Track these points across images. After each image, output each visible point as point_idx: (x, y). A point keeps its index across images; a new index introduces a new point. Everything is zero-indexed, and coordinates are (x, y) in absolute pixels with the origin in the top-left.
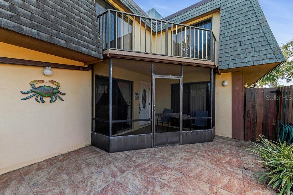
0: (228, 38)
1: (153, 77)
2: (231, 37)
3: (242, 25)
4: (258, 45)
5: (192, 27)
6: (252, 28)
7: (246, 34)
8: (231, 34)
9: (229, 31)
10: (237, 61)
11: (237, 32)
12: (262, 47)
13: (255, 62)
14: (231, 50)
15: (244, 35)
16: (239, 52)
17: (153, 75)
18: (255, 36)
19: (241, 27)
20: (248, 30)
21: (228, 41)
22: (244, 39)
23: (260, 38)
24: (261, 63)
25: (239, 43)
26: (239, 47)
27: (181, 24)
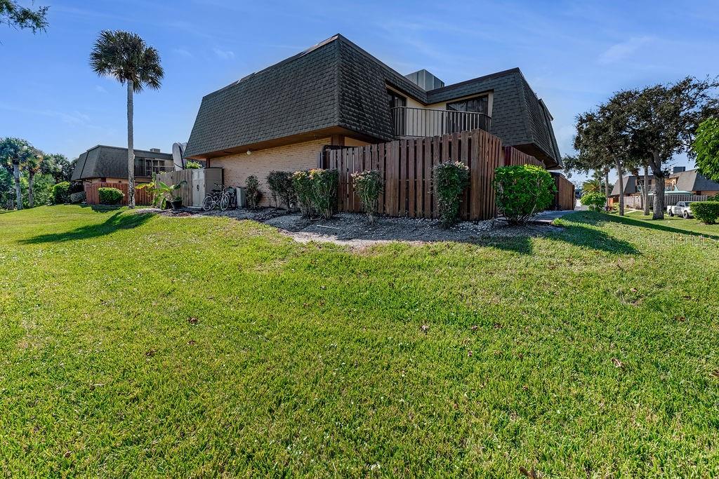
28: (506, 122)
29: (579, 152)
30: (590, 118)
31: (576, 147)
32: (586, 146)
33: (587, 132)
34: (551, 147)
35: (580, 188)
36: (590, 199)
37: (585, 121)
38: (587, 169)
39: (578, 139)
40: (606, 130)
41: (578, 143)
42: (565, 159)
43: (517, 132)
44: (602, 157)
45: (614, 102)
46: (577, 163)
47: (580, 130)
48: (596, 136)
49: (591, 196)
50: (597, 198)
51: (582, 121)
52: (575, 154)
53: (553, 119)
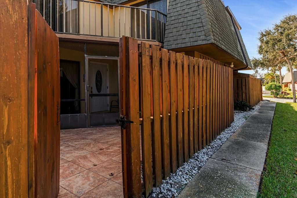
0: (173, 18)
1: (86, 57)
2: (176, 18)
3: (186, 6)
4: (196, 26)
5: (132, 7)
6: (193, 9)
7: (188, 15)
8: (176, 14)
9: (175, 10)
10: (179, 41)
11: (180, 12)
12: (198, 28)
13: (192, 43)
14: (175, 30)
15: (186, 15)
16: (180, 33)
17: (85, 55)
18: (194, 17)
19: (185, 7)
20: (190, 11)
21: (173, 21)
22: (185, 20)
23: (198, 20)
24: (196, 44)
25: (181, 24)
26: (182, 28)
27: (119, 5)
28: (182, 20)
29: (262, 56)
30: (268, 33)
31: (260, 52)
32: (267, 52)
33: (267, 43)
34: (240, 51)
35: (263, 77)
36: (271, 86)
37: (265, 36)
38: (268, 67)
39: (261, 47)
40: (280, 41)
41: (261, 50)
42: (253, 61)
43: (194, 30)
44: (278, 59)
45: (284, 22)
46: (262, 63)
47: (262, 41)
48: (273, 45)
49: (272, 85)
50: (276, 86)
51: (263, 35)
52: (259, 57)
53: (241, 28)
